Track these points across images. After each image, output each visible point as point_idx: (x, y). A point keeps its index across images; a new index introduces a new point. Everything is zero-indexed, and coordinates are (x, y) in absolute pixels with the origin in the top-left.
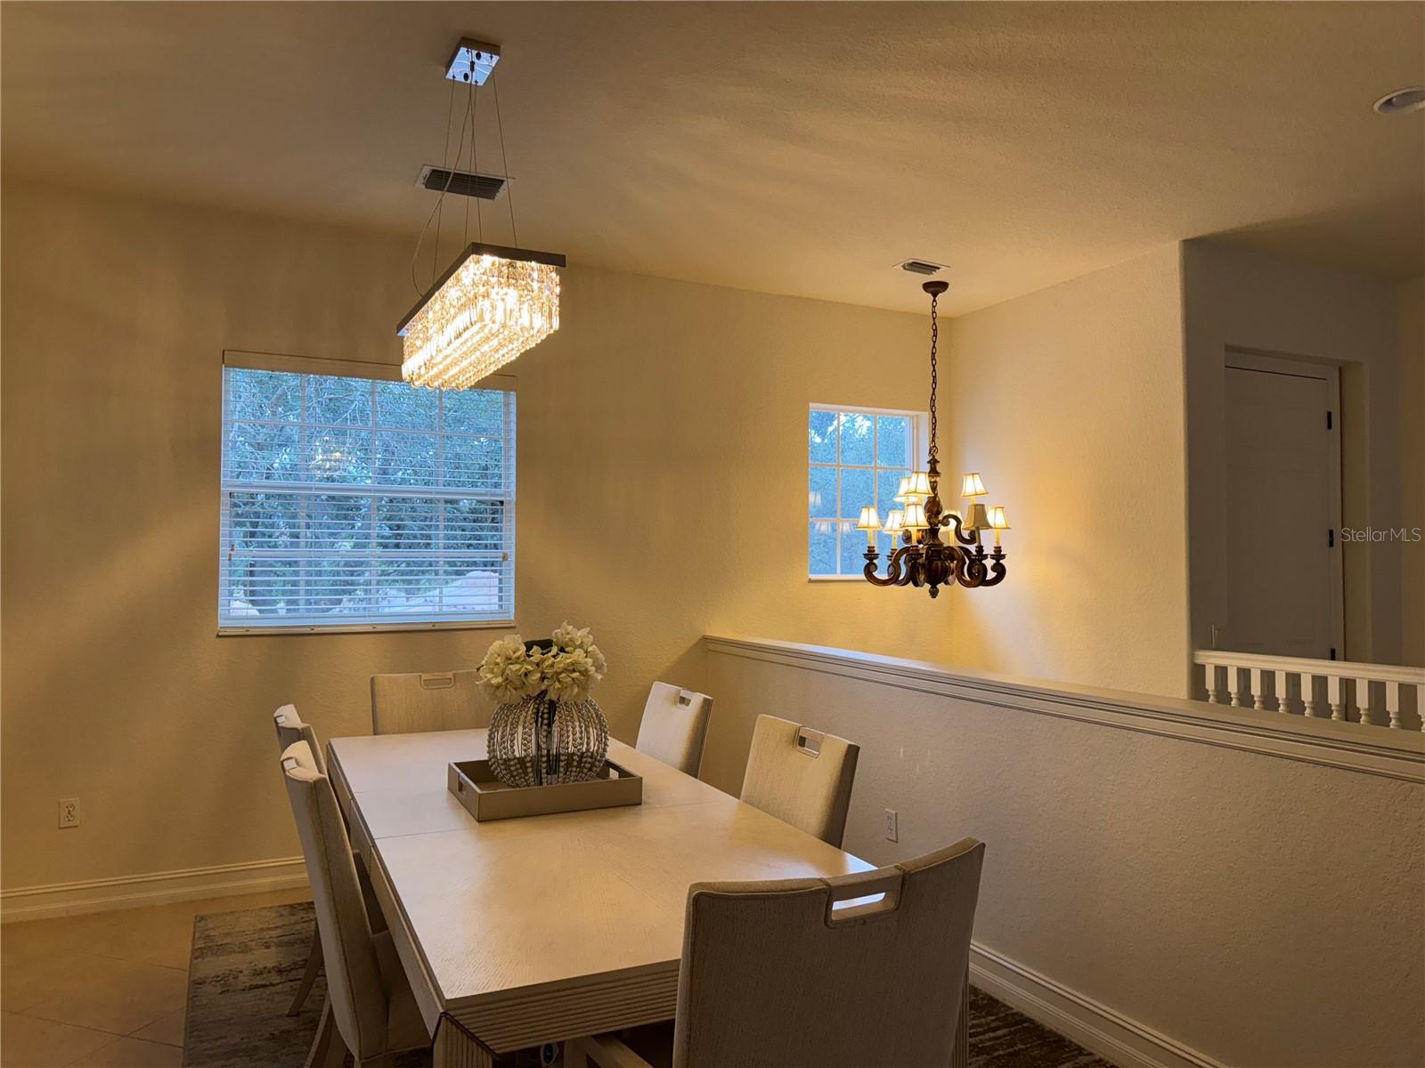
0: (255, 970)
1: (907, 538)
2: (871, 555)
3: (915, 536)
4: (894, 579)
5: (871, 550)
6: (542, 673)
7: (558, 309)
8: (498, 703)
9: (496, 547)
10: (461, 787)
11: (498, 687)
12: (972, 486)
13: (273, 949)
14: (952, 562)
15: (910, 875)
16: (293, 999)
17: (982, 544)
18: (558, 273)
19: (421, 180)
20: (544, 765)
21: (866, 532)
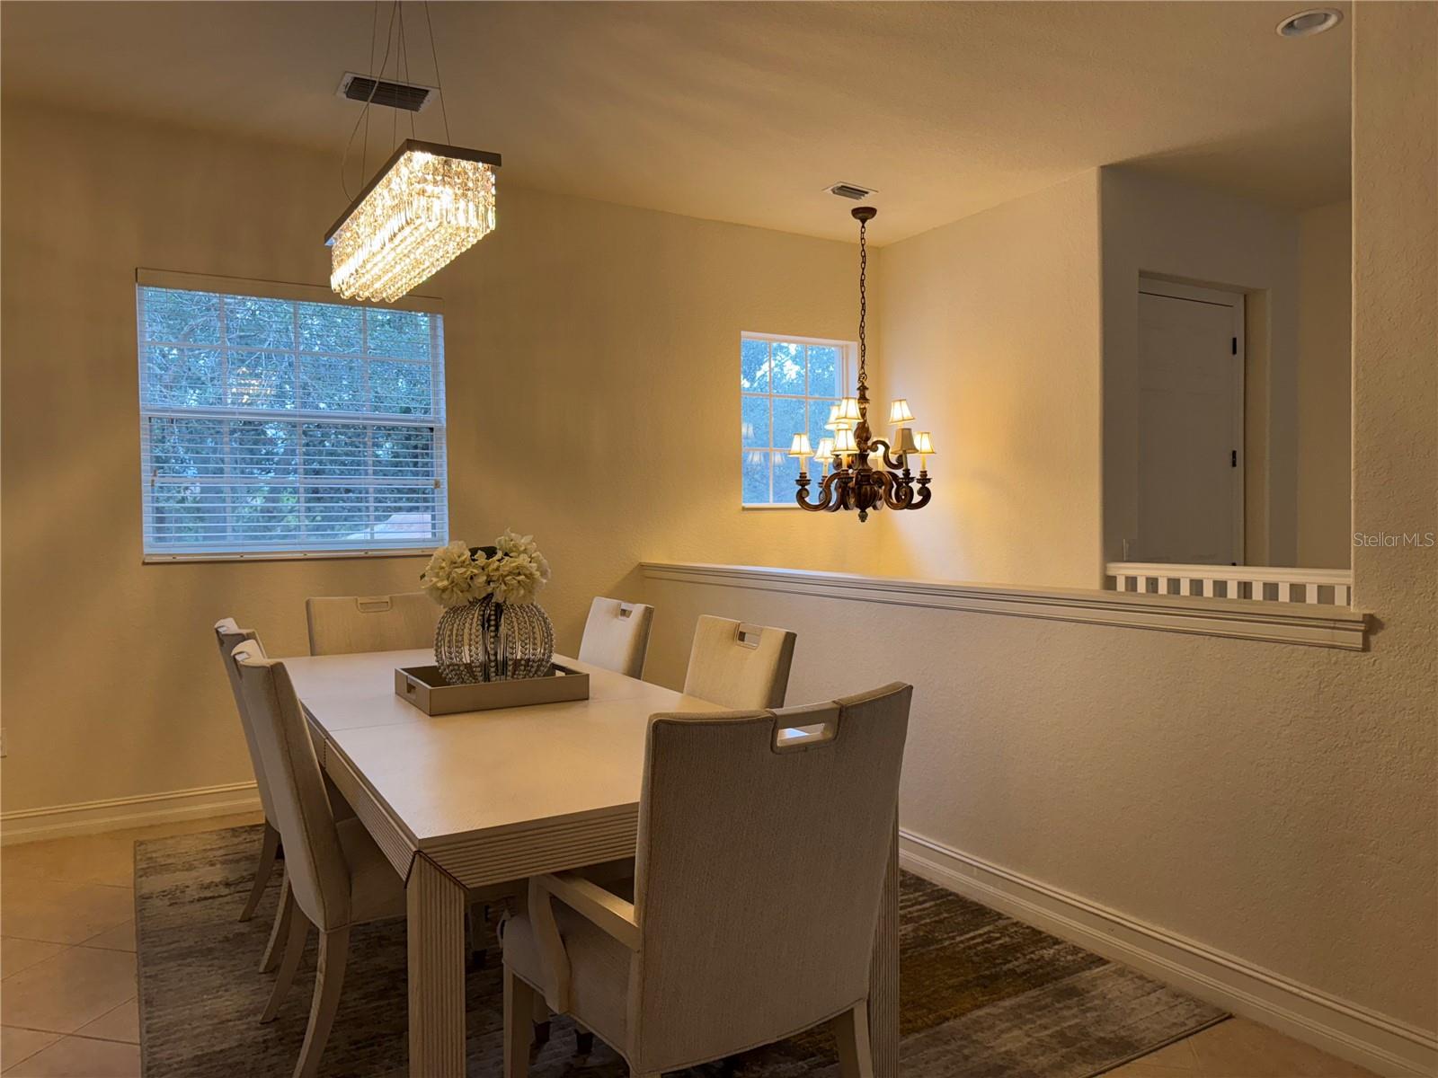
0: (202, 885)
1: (838, 464)
2: (803, 481)
3: (845, 460)
4: (824, 505)
5: (803, 475)
6: (488, 576)
7: (494, 209)
8: (444, 607)
9: (427, 474)
10: (411, 688)
11: (444, 590)
12: (899, 412)
13: (218, 866)
14: (880, 487)
15: (847, 708)
16: (244, 907)
17: (909, 468)
18: (493, 172)
19: (342, 89)
20: (493, 669)
21: (798, 458)
